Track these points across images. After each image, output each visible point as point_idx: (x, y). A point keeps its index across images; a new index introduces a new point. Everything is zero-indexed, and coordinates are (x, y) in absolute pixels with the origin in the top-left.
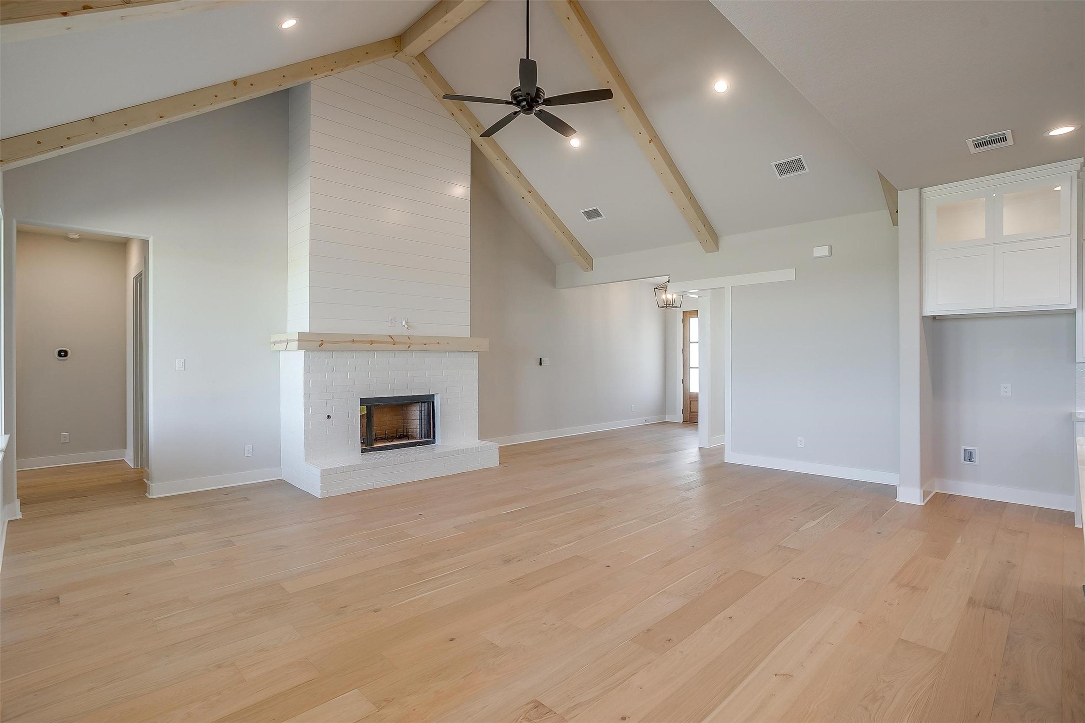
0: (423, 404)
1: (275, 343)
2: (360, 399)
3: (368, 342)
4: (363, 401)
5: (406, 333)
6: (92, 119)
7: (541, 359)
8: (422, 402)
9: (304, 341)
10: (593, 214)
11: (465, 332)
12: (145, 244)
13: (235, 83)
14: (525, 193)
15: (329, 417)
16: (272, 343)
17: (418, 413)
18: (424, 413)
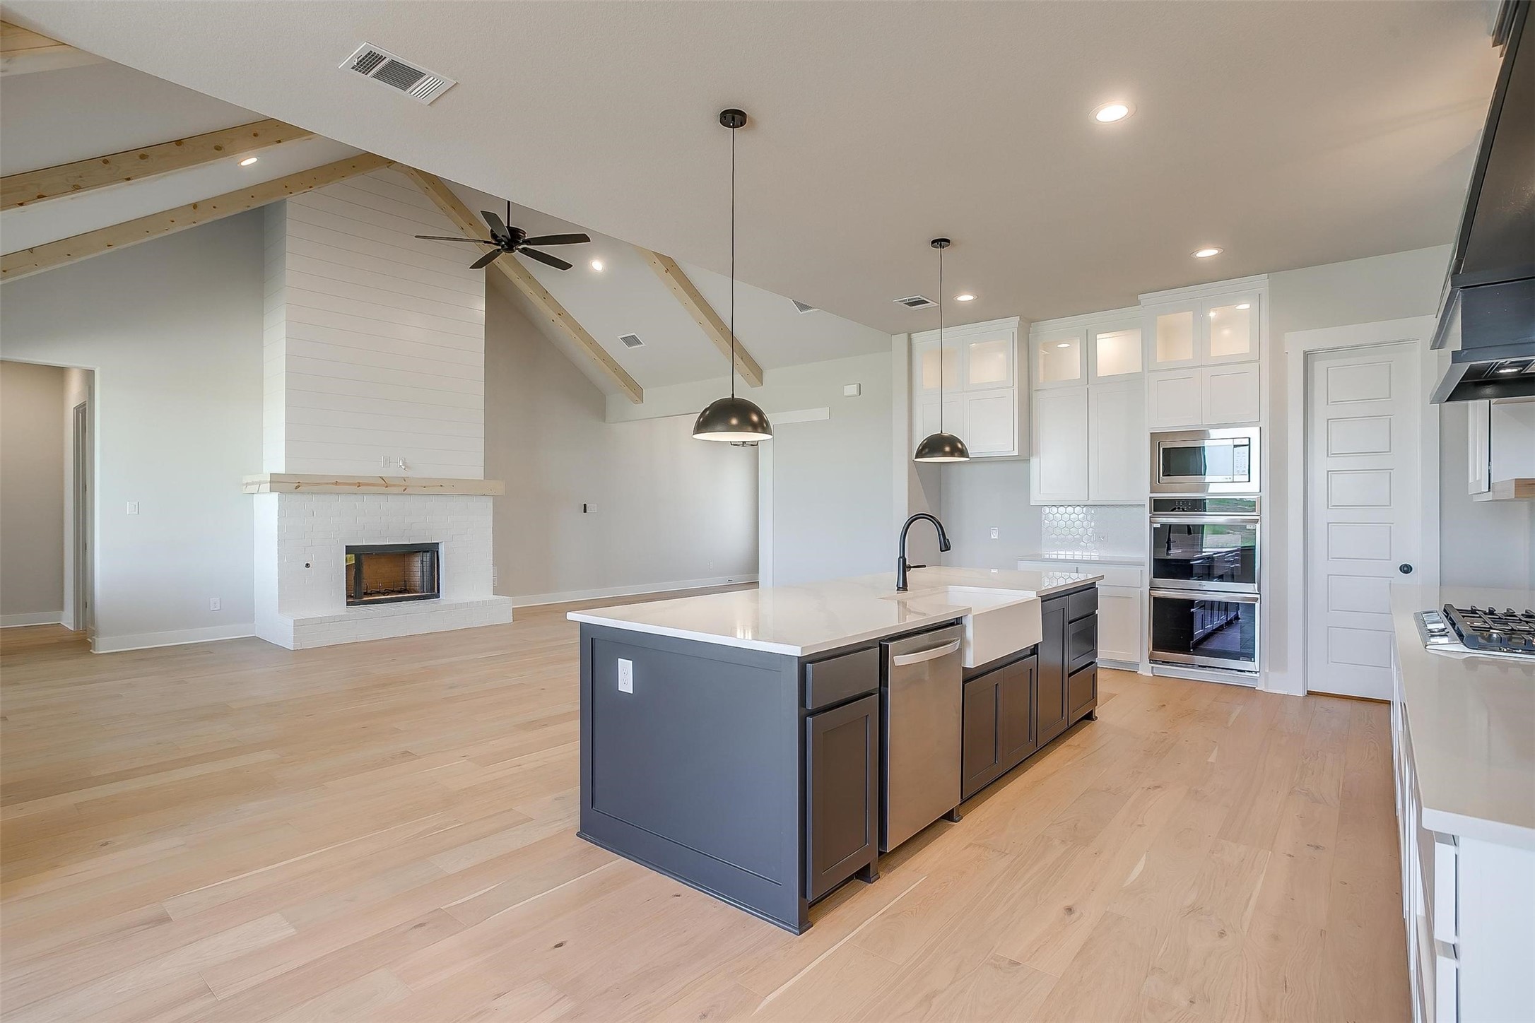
0: (425, 554)
1: (247, 484)
2: (346, 546)
3: (354, 484)
4: (349, 550)
5: (403, 474)
6: (31, 250)
7: (585, 505)
8: (424, 552)
9: (277, 482)
10: (631, 341)
11: (478, 472)
12: (89, 375)
13: (195, 206)
14: (555, 316)
15: (308, 565)
16: (243, 485)
17: (419, 564)
18: (427, 564)
